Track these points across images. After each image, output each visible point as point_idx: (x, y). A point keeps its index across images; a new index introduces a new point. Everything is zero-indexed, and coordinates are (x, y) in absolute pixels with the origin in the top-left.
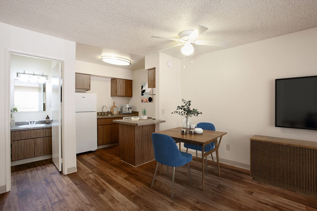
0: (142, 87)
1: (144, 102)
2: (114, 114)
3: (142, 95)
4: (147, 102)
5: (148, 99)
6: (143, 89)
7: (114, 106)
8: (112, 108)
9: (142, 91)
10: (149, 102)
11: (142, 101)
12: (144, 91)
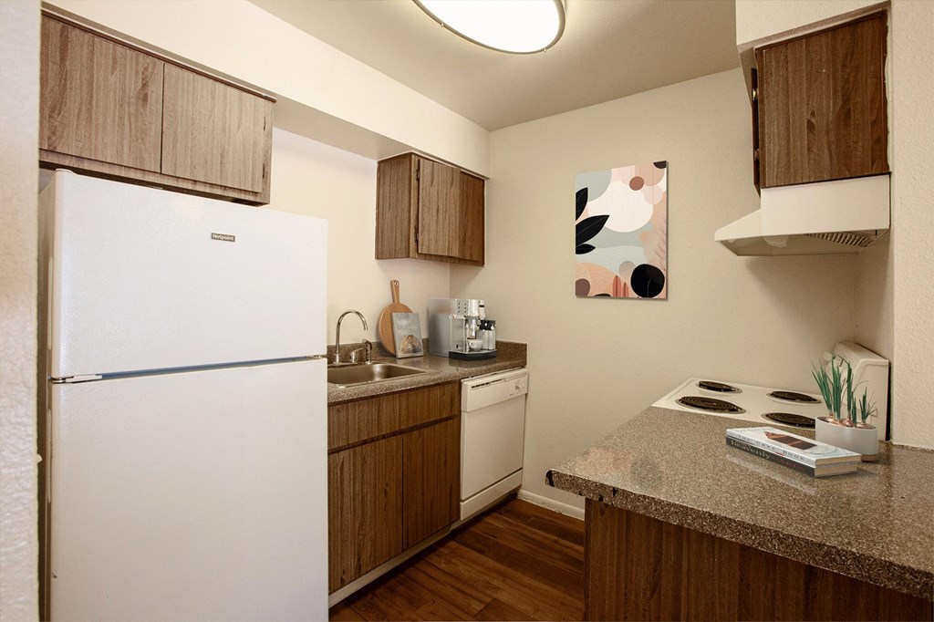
0: (582, 198)
1: (593, 292)
2: (400, 354)
3: (582, 248)
4: (617, 293)
5: (626, 279)
6: (591, 210)
7: (396, 307)
8: (387, 320)
9: (578, 227)
10: (632, 293)
11: (582, 288)
12: (598, 222)
